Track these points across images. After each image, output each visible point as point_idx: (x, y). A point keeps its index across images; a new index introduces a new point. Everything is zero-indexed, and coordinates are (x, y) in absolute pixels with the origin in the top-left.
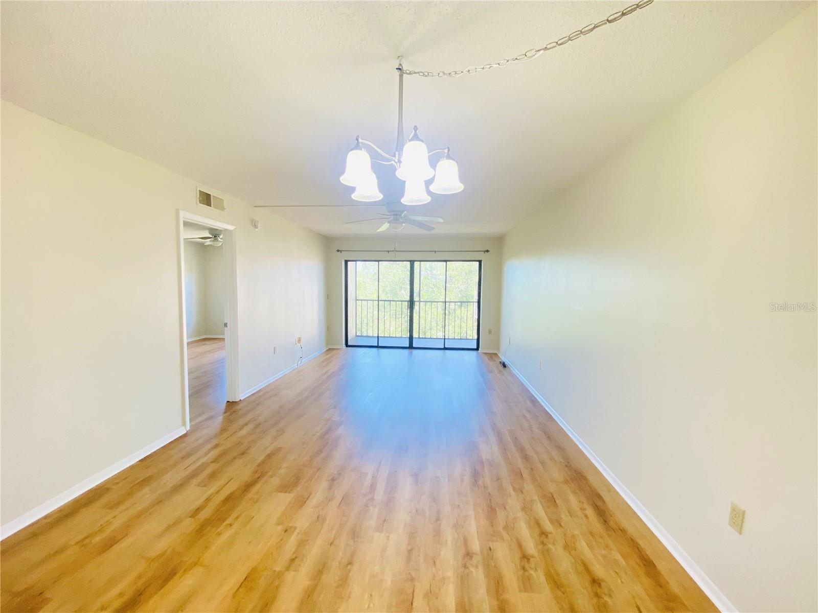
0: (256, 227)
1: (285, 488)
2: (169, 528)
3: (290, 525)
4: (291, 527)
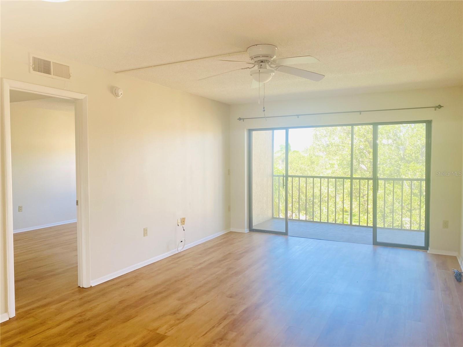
0: (116, 95)
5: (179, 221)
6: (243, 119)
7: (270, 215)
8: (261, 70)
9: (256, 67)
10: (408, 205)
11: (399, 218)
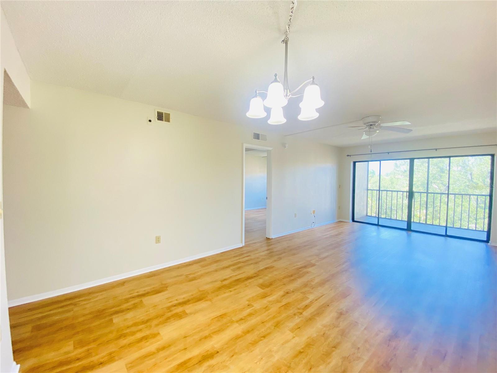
1: (262, 286)
2: (212, 282)
3: (252, 304)
4: (251, 305)
5: (312, 212)
6: (350, 156)
7: (365, 214)
8: (371, 130)
9: (367, 128)
10: (474, 215)
11: (466, 224)
